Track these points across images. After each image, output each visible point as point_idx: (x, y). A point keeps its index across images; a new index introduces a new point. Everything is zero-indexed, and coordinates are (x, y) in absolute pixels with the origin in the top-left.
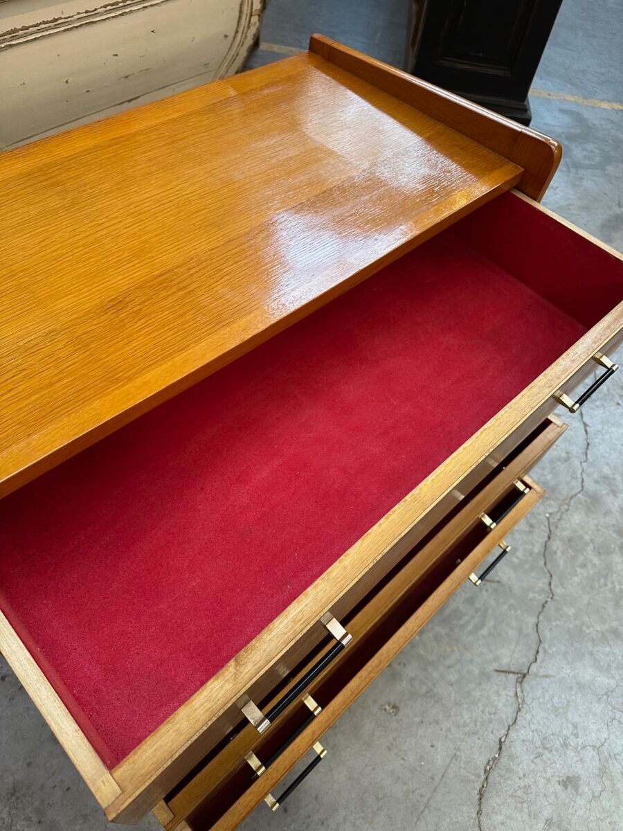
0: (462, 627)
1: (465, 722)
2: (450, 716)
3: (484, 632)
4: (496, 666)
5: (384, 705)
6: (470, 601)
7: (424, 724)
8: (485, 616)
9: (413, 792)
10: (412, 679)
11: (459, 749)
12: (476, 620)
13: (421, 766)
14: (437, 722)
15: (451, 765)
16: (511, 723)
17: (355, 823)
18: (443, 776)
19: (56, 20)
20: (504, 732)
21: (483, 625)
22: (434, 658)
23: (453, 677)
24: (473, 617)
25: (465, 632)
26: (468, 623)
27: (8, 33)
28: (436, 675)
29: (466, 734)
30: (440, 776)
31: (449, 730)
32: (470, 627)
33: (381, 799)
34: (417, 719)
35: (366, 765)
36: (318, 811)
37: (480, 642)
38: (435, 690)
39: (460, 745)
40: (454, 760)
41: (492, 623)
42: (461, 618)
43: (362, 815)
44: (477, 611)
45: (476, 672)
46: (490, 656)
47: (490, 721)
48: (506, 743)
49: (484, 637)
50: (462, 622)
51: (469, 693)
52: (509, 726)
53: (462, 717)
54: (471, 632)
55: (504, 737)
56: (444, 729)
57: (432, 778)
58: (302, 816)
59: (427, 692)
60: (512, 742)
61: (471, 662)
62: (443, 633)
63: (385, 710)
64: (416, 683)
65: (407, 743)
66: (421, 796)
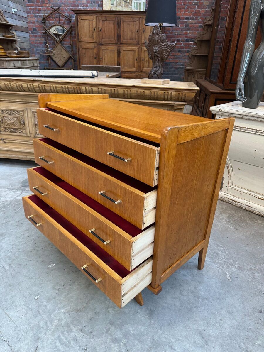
0: (63, 332)
1: (21, 326)
2: (26, 320)
3: (58, 344)
4: (40, 346)
5: (40, 295)
6: (75, 339)
7: (27, 309)
8: (66, 345)
9: (6, 302)
10: (46, 306)
11: (12, 321)
12: (65, 340)
13: (13, 306)
14: (26, 314)
15: (8, 317)
16: (12, 348)
18: (6, 313)
19: (259, 130)
20: (10, 343)
21: (61, 344)
22: (52, 317)
23: (41, 324)
24: (66, 339)
25: (60, 333)
26: (64, 335)
27: (242, 127)
28: (45, 316)
29: (16, 325)
30: (6, 312)
31: (21, 318)
32: (62, 337)
33: (9, 291)
34: (30, 306)
35: (22, 287)
37: (53, 340)
38: (38, 315)
39: (14, 322)
40: (9, 318)
41: (61, 349)
42: (67, 332)
43: (7, 285)
44: (69, 341)
45: (40, 335)
46: (46, 344)
47: (17, 338)
48: (6, 343)
49: (56, 343)
50: (65, 333)
51: (33, 330)
52: (11, 347)
53: (24, 325)
54: (59, 336)
55: (8, 343)
56: (22, 316)
57: (7, 309)
59: (39, 312)
60: (4, 347)
61: (45, 334)
62: (62, 323)
63: (38, 295)
64: (44, 308)
65: (23, 302)
66: (3, 304)
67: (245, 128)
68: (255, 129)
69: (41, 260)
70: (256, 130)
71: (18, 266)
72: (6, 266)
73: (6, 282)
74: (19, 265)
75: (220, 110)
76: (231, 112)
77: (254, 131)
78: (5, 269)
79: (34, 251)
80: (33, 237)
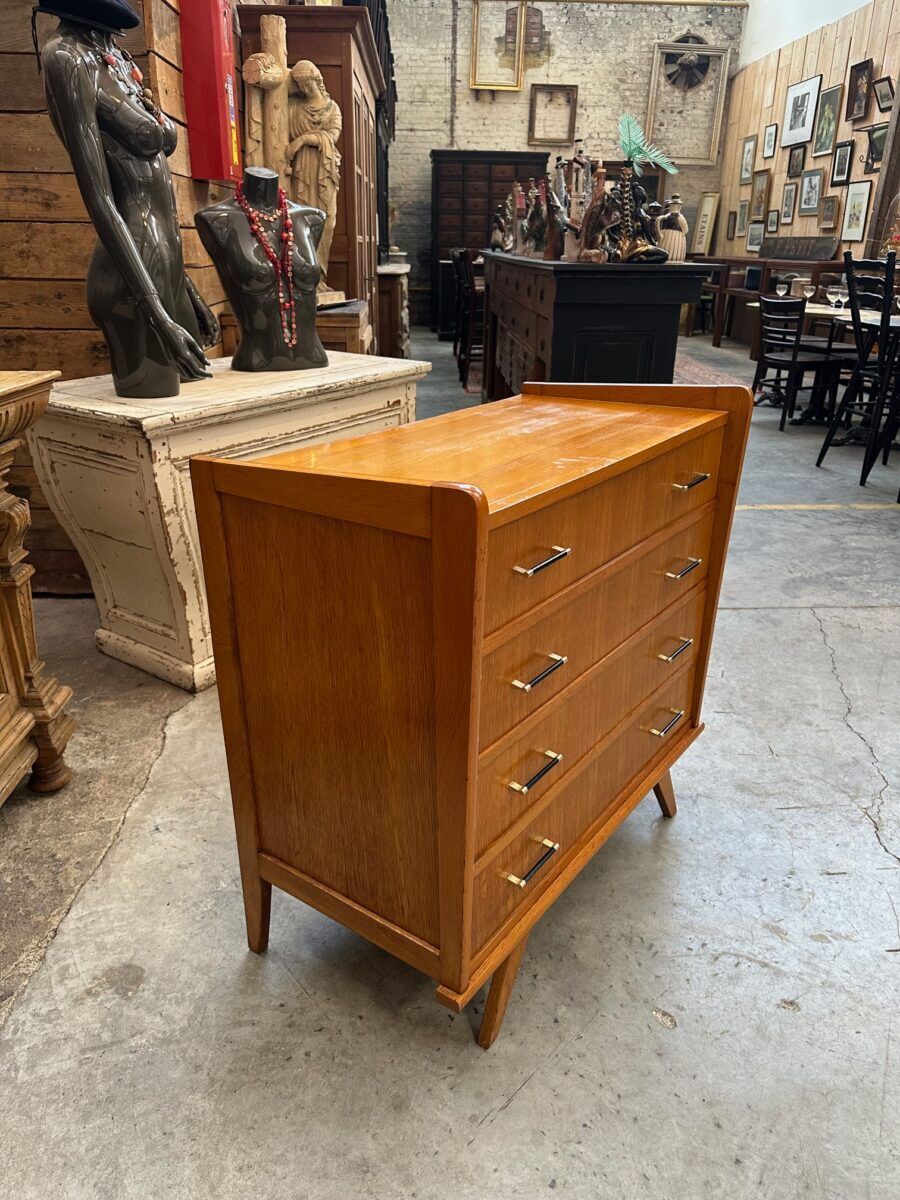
4: (886, 946)
9: (861, 1080)
13: (856, 1053)
15: (891, 1047)
17: (810, 1125)
18: (887, 1059)
19: (263, 439)
25: (833, 923)
26: (833, 915)
27: (228, 448)
28: (822, 966)
29: (890, 1015)
30: (884, 1060)
31: (867, 1014)
32: (838, 918)
33: (827, 1094)
34: (826, 1010)
35: (792, 1065)
36: (758, 1119)
37: (857, 929)
38: (830, 980)
39: (890, 1026)
40: (891, 1042)
42: (823, 912)
43: (814, 1114)
45: (867, 956)
46: (874, 939)
49: (858, 923)
50: (824, 915)
51: (870, 976)
53: (876, 999)
54: (840, 922)
56: (862, 1014)
57: (876, 1063)
58: (742, 1128)
59: (822, 983)
61: (856, 948)
62: (809, 928)
63: (783, 1007)
64: (805, 977)
65: (827, 1034)
66: (873, 1083)
67: (233, 446)
68: (255, 441)
69: (657, 1066)
70: (258, 441)
71: (726, 1125)
72: (750, 1174)
73: (810, 1126)
74: (718, 1126)
75: (173, 419)
76: (203, 415)
77: (254, 447)
78: (764, 1168)
79: (627, 1111)
80: (551, 1158)
